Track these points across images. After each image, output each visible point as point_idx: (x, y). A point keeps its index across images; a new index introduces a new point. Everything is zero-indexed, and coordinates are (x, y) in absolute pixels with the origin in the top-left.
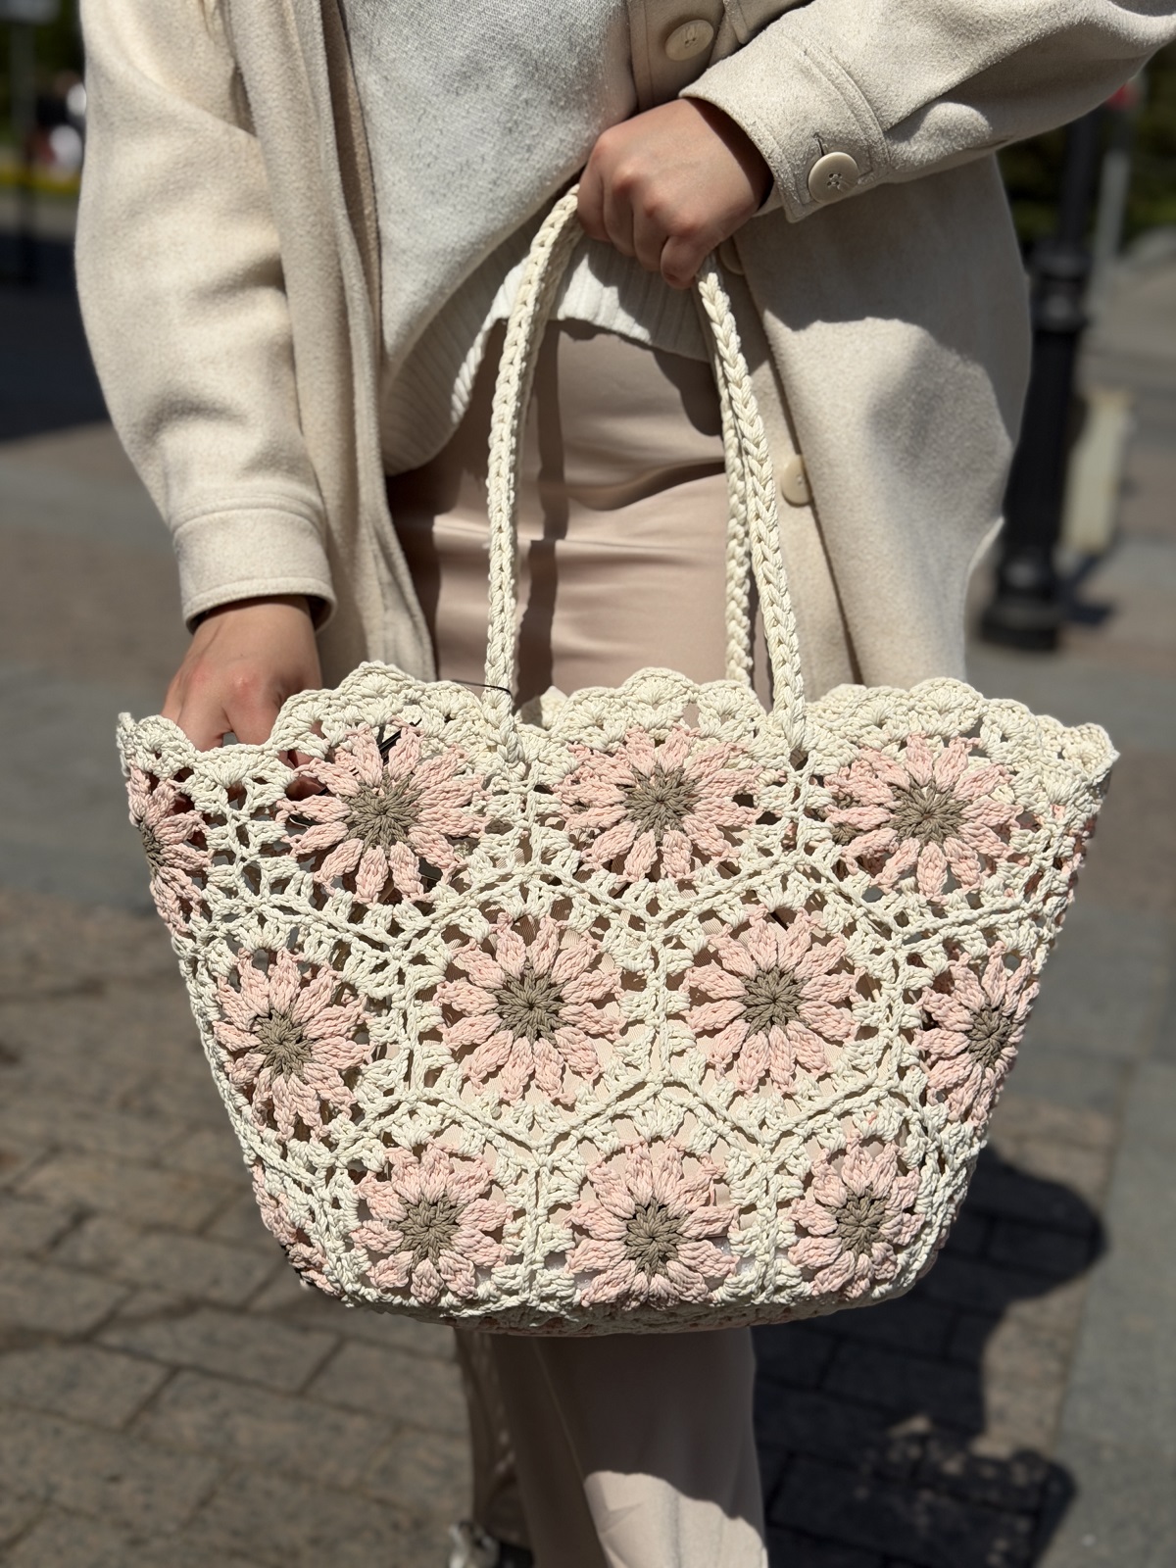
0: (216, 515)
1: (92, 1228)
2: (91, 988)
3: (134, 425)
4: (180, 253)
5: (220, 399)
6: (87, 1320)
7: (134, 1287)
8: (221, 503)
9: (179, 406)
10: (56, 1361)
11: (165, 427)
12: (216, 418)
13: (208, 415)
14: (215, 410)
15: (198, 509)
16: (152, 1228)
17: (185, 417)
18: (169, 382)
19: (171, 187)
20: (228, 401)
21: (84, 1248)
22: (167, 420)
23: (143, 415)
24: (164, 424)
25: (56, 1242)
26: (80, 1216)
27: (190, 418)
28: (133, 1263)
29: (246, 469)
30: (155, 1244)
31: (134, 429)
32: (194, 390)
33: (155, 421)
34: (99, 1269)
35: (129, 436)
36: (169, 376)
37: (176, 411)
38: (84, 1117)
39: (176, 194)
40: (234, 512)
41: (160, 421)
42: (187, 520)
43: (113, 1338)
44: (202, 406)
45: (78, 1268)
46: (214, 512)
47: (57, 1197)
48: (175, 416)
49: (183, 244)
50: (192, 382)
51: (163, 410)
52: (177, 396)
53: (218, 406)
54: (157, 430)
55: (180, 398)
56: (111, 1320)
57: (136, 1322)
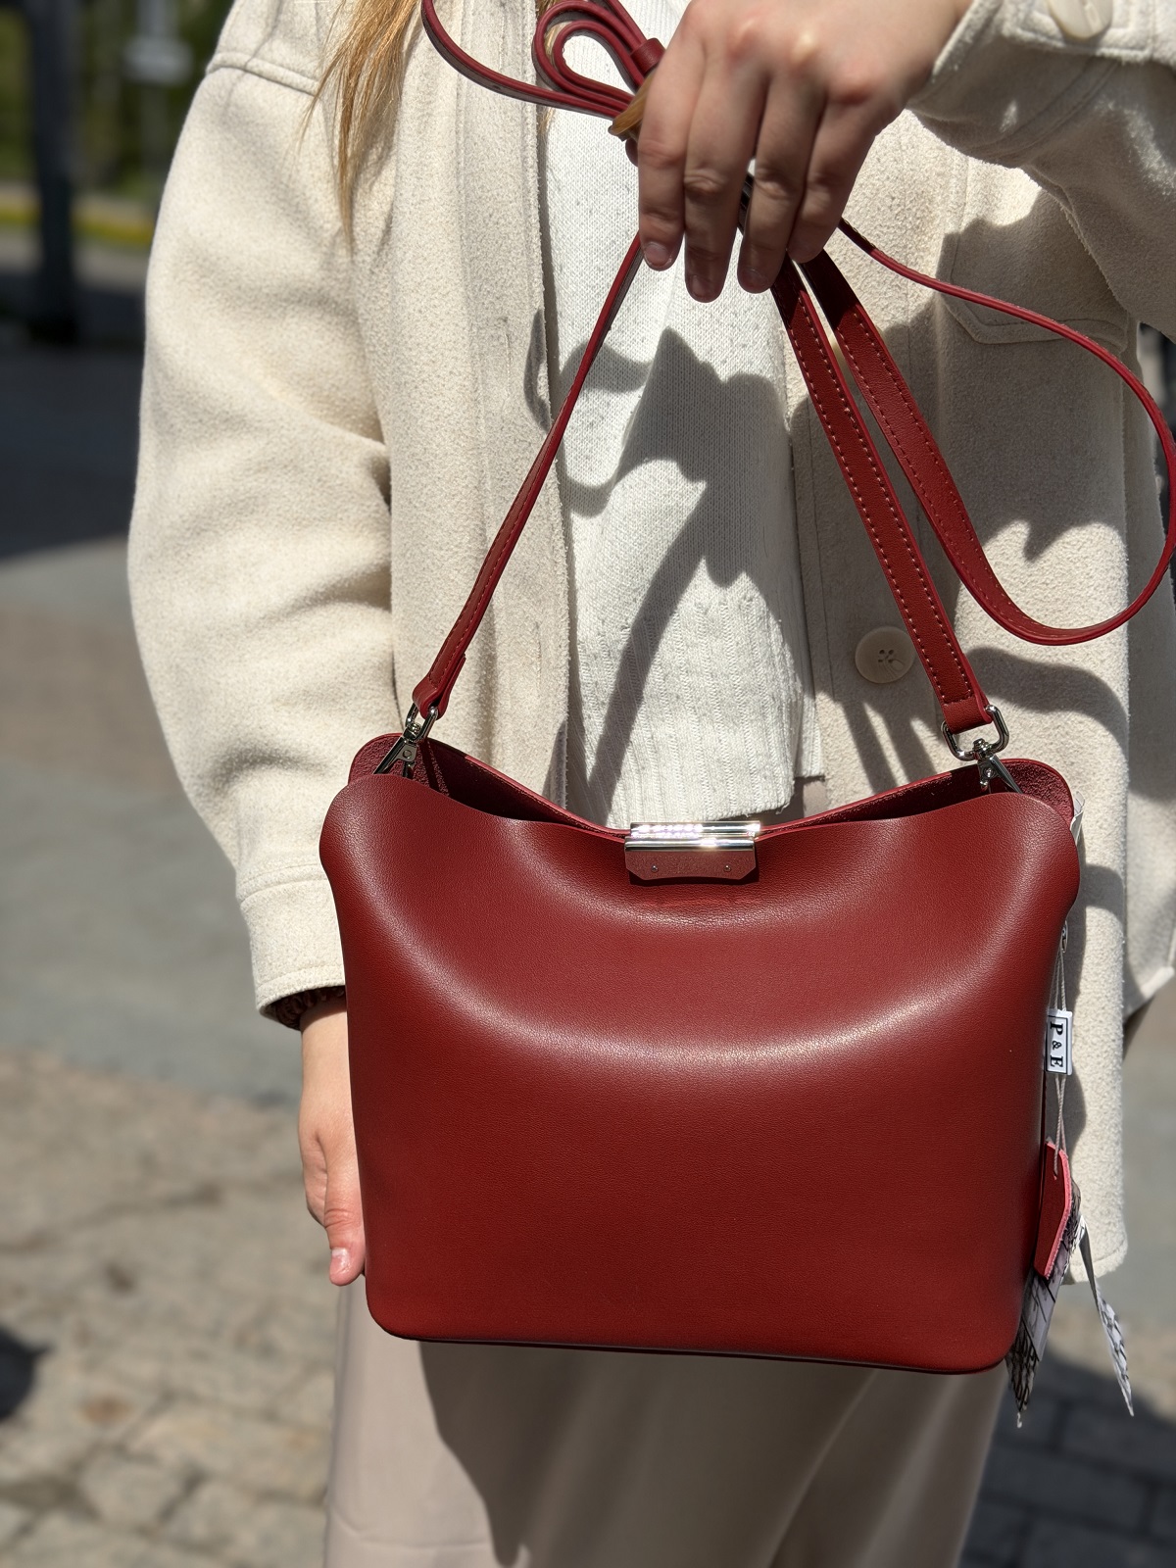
0: (283, 887)
1: (206, 1494)
2: (208, 1195)
3: (199, 777)
4: (250, 575)
5: (295, 747)
8: (289, 873)
9: (249, 755)
11: (236, 777)
12: (291, 767)
13: (283, 764)
14: (290, 759)
15: (260, 879)
16: (267, 1496)
18: (235, 728)
19: (242, 498)
20: (304, 750)
21: (197, 1520)
22: (238, 770)
23: (210, 766)
24: (235, 774)
25: (168, 1511)
26: (193, 1480)
27: (263, 768)
28: (246, 1541)
30: (270, 1516)
31: (201, 781)
32: (265, 737)
33: (224, 772)
34: (211, 1548)
35: (196, 787)
36: (236, 721)
37: (246, 761)
38: (199, 1356)
39: (246, 506)
40: (303, 883)
41: (230, 771)
44: (274, 756)
45: (188, 1546)
46: (279, 882)
47: (170, 1456)
48: (245, 767)
49: (254, 565)
50: (261, 728)
51: (232, 761)
52: (248, 746)
53: (291, 754)
54: (228, 781)
55: (250, 749)
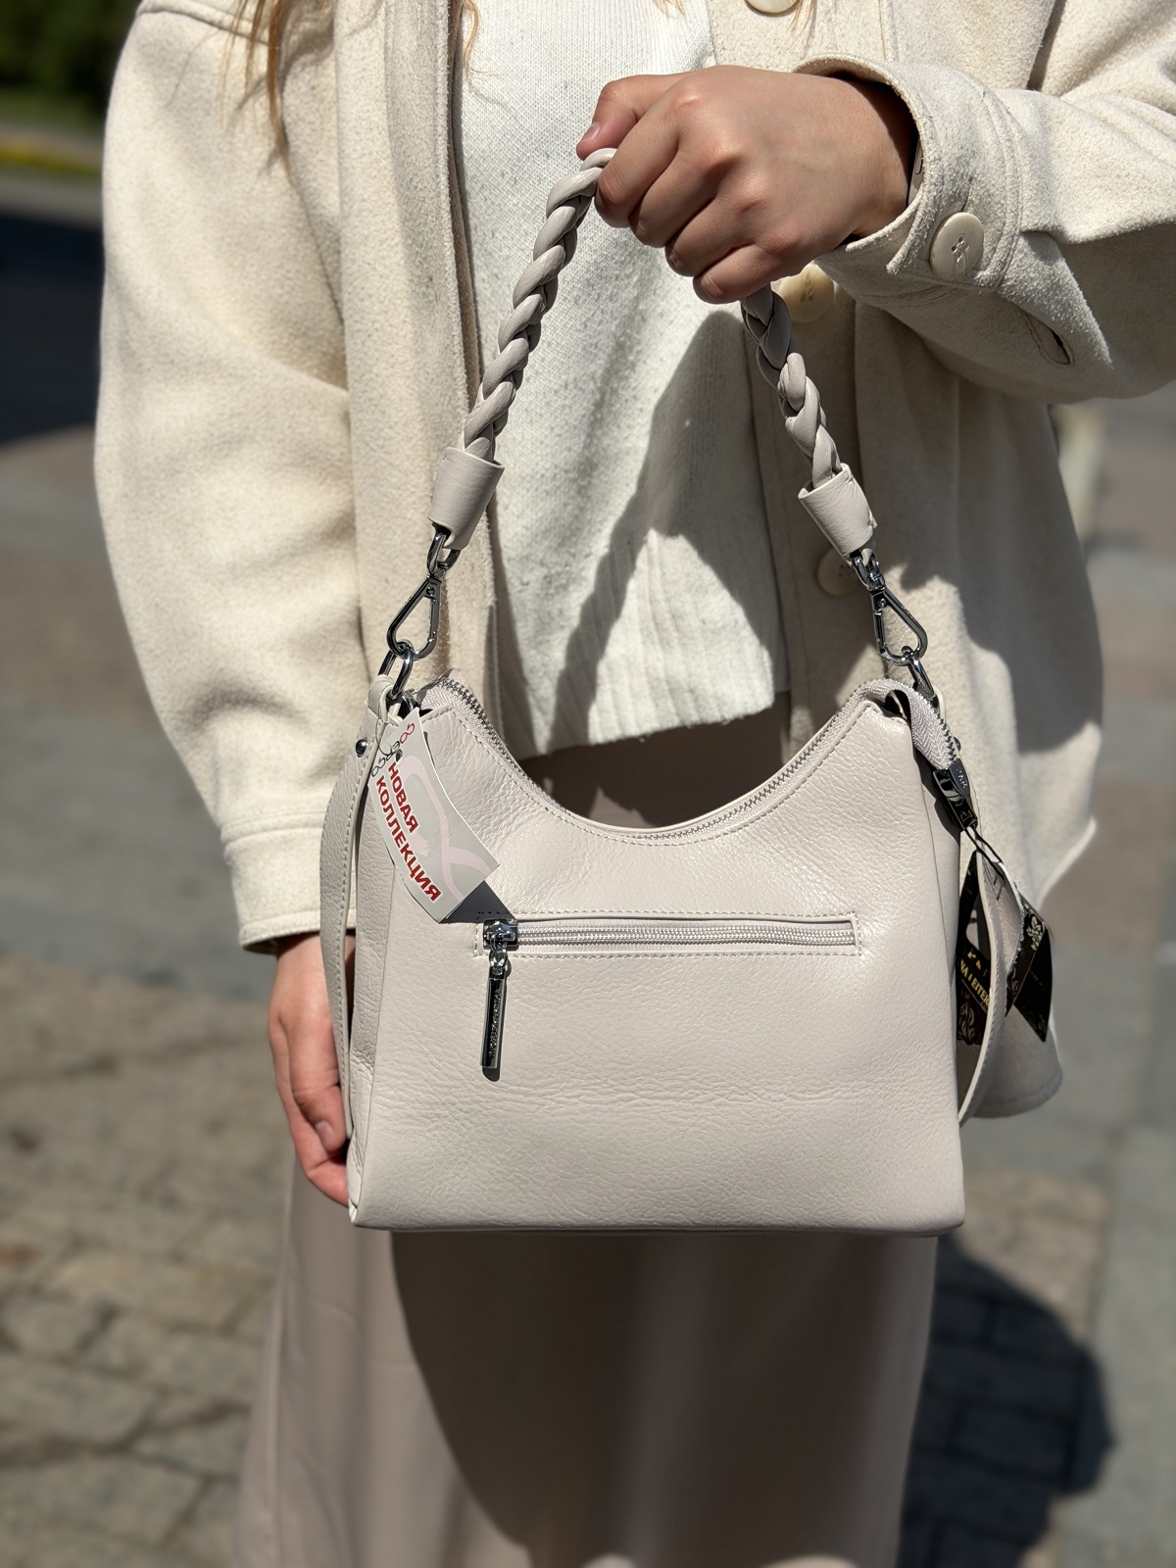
0: (279, 833)
1: (121, 1329)
2: (104, 1065)
3: (179, 712)
4: (230, 520)
5: (280, 693)
6: (119, 1428)
7: (164, 1392)
8: (285, 820)
9: (233, 696)
10: (93, 1472)
11: (216, 715)
12: (274, 712)
13: (266, 709)
14: (274, 705)
15: (257, 824)
16: (180, 1327)
17: (239, 707)
18: (221, 670)
19: (217, 442)
20: (289, 696)
21: (113, 1350)
22: (218, 708)
23: (191, 703)
24: (214, 712)
25: (86, 1343)
26: (107, 1315)
27: (246, 710)
28: (162, 1366)
29: (311, 776)
30: (182, 1345)
31: (180, 717)
32: (251, 682)
33: (205, 709)
34: (130, 1372)
35: (174, 722)
36: (222, 664)
37: (229, 701)
38: (106, 1207)
39: (221, 450)
40: (301, 830)
41: (211, 709)
42: (243, 835)
43: (148, 1447)
44: (259, 699)
45: (107, 1372)
46: (276, 829)
47: (84, 1295)
48: (227, 706)
49: (232, 509)
50: (248, 673)
51: (214, 699)
52: (231, 686)
53: (277, 700)
54: (207, 718)
55: (234, 689)
56: (145, 1427)
57: (168, 1430)
